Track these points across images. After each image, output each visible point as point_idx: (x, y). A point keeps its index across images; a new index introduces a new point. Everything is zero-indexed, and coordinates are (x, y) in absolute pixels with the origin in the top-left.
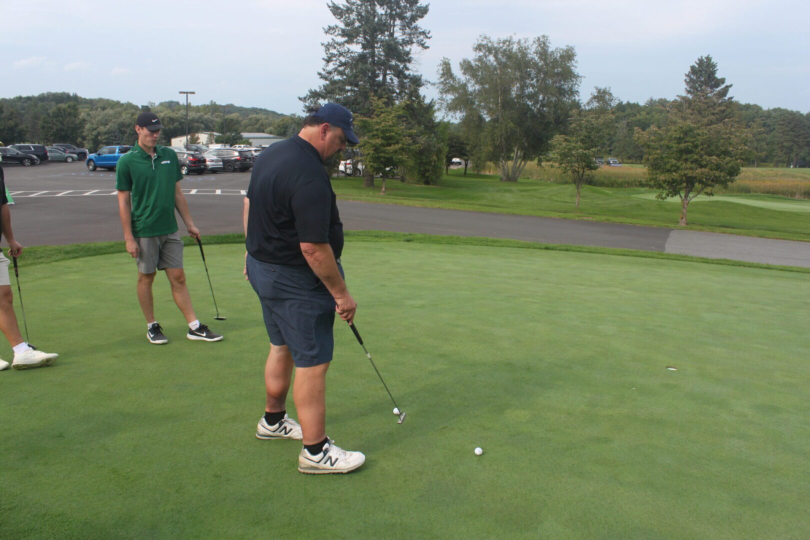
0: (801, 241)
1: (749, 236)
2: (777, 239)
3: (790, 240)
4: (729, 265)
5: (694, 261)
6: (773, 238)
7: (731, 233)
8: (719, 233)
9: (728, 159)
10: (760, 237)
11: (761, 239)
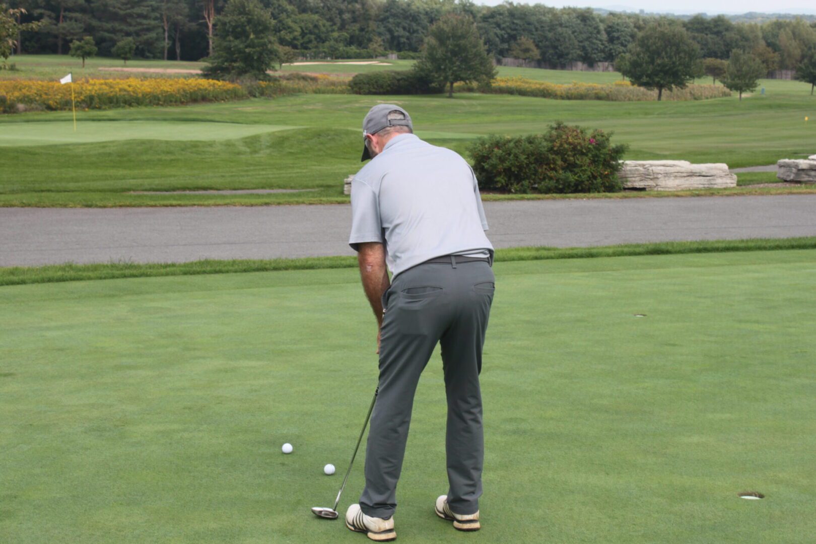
0: (166, 206)
1: (65, 206)
2: (121, 206)
3: (148, 206)
4: (236, 272)
5: (167, 274)
7: (24, 205)
10: (89, 206)
11: (91, 210)
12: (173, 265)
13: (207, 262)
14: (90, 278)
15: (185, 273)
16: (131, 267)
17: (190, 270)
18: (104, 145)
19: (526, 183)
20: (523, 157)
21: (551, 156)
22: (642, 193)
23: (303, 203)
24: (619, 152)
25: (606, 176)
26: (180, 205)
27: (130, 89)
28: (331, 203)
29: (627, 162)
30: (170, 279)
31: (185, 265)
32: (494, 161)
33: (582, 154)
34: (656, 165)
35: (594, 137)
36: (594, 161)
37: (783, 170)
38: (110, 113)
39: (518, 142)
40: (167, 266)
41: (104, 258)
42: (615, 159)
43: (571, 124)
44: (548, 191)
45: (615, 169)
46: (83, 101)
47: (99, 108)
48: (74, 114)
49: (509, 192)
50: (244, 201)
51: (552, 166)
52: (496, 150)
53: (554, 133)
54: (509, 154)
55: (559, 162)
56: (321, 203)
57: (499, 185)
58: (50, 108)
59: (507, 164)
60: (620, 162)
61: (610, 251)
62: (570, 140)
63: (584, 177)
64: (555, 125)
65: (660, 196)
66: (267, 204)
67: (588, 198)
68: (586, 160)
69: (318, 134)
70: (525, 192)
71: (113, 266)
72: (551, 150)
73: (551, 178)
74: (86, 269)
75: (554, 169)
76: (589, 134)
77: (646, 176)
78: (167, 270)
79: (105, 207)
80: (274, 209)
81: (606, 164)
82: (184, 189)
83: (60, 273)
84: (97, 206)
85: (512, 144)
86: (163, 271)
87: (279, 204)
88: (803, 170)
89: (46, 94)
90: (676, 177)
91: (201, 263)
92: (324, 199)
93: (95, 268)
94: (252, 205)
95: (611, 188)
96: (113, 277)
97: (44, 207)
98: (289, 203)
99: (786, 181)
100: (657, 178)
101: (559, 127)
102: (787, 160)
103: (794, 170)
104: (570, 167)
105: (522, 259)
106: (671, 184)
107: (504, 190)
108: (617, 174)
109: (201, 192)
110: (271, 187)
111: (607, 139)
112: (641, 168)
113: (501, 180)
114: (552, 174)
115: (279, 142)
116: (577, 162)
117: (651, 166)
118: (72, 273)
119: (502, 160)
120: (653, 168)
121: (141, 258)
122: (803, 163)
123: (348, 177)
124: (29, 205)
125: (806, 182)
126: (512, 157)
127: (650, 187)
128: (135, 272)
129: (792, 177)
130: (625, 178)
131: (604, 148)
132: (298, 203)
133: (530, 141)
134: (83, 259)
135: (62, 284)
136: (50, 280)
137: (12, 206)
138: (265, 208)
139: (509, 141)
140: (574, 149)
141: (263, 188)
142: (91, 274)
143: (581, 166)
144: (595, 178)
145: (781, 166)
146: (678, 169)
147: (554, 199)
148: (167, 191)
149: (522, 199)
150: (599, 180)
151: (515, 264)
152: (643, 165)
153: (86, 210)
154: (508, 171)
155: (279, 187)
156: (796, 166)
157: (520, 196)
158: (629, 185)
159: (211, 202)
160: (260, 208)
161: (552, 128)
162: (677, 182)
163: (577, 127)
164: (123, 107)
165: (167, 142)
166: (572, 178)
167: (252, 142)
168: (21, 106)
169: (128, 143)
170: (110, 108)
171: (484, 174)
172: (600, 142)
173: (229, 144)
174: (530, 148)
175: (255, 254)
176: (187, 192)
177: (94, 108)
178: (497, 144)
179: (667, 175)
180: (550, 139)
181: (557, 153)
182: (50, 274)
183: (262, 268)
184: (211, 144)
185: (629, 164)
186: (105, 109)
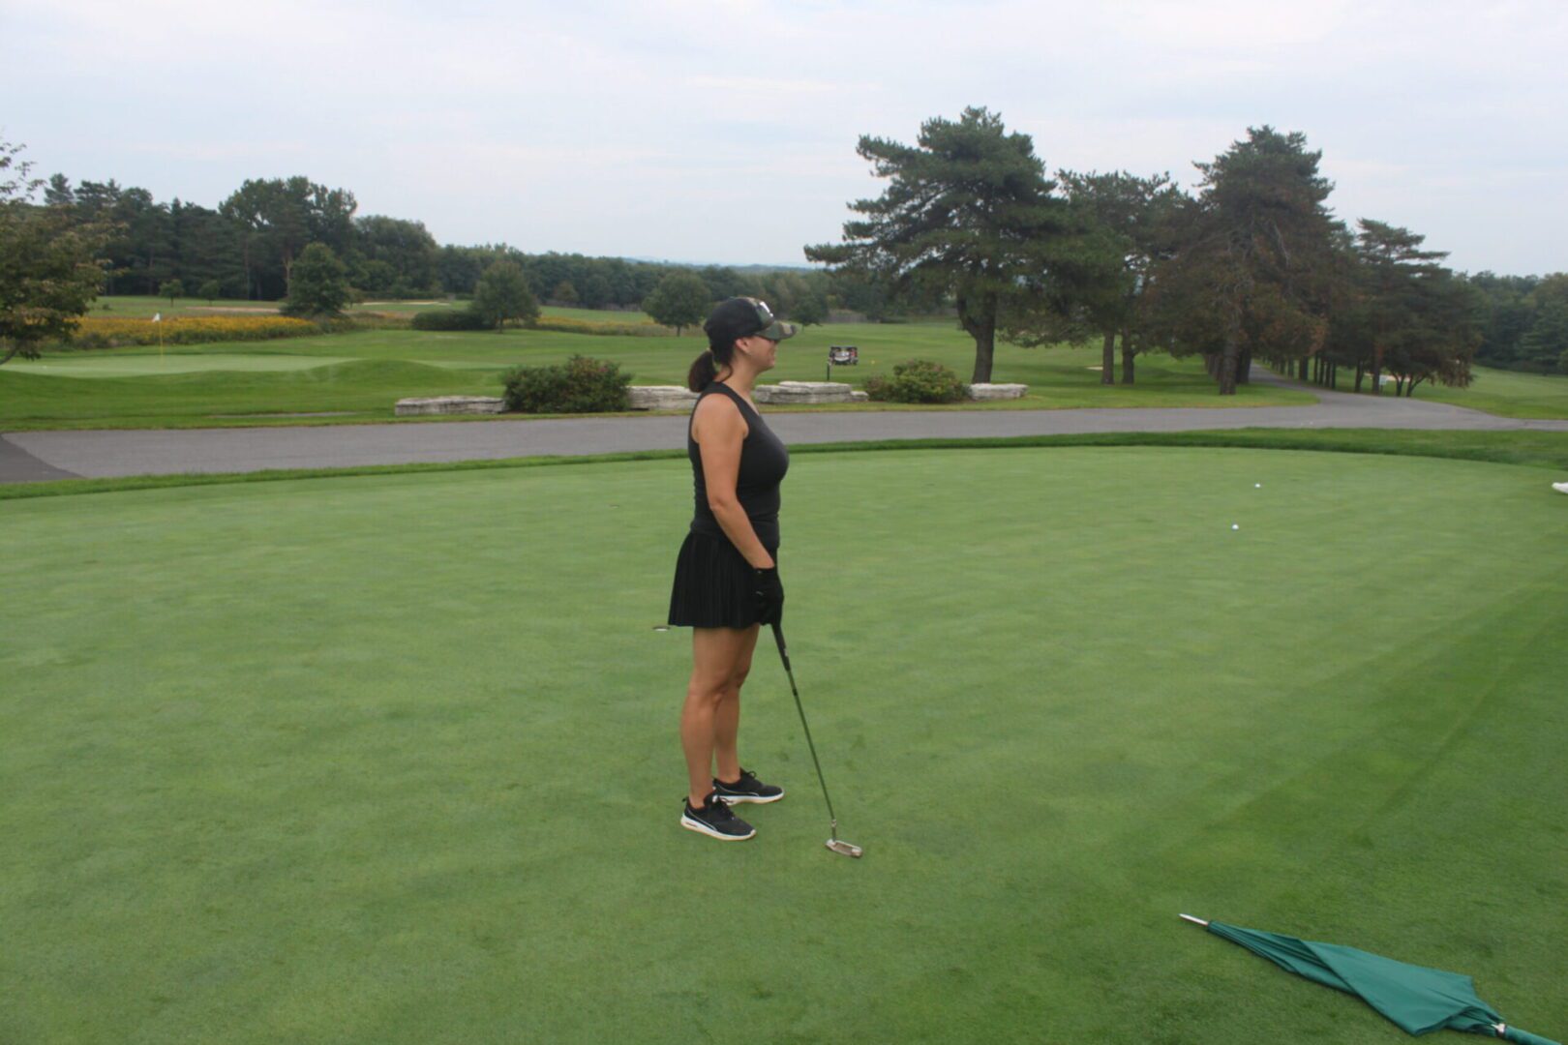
1: (149, 428)
2: (199, 428)
6: (193, 428)
7: (112, 428)
8: (90, 429)
9: (71, 285)
10: (171, 428)
11: (171, 431)
12: (238, 475)
13: (267, 472)
14: (165, 486)
15: (248, 481)
16: (202, 476)
17: (252, 478)
18: (187, 375)
19: (549, 405)
20: (546, 384)
21: (571, 382)
22: (645, 413)
23: (358, 423)
24: (627, 379)
25: (616, 399)
26: (250, 427)
27: (215, 326)
28: (383, 423)
29: (634, 387)
30: (235, 485)
31: (248, 475)
32: (522, 387)
33: (596, 381)
34: (657, 389)
35: (606, 367)
36: (606, 386)
37: (759, 394)
38: (196, 348)
39: (541, 371)
40: (233, 475)
41: (178, 469)
42: (623, 385)
43: (586, 356)
44: (568, 411)
45: (624, 393)
46: (171, 337)
47: (187, 343)
48: (161, 349)
49: (535, 412)
50: (307, 422)
51: (571, 391)
52: (524, 379)
53: (573, 363)
54: (535, 381)
55: (577, 388)
56: (374, 423)
57: (527, 407)
58: (141, 343)
59: (532, 390)
60: (628, 387)
61: (604, 458)
62: (586, 369)
63: (598, 400)
64: (573, 357)
65: (660, 415)
66: (327, 425)
67: (600, 417)
68: (599, 386)
69: (379, 365)
70: (548, 412)
71: (186, 476)
72: (570, 377)
73: (569, 401)
74: (164, 478)
75: (572, 393)
76: (602, 364)
77: (649, 398)
78: (233, 478)
79: (184, 428)
80: (331, 429)
81: (616, 389)
82: (258, 413)
83: (140, 483)
84: (178, 428)
85: (536, 373)
86: (228, 479)
87: (338, 424)
88: (774, 394)
89: (138, 331)
90: (673, 399)
91: (262, 473)
92: (377, 419)
93: (171, 477)
94: (313, 426)
95: (620, 409)
96: (186, 485)
97: (129, 429)
98: (347, 424)
99: (762, 403)
100: (658, 401)
101: (577, 358)
102: (763, 386)
103: (768, 394)
104: (586, 391)
105: (531, 465)
106: (670, 404)
107: (532, 410)
108: (625, 398)
109: (272, 416)
110: (334, 410)
111: (617, 369)
112: (644, 392)
113: (528, 402)
114: (571, 397)
115: (344, 373)
116: (593, 387)
117: (653, 390)
118: (150, 482)
119: (529, 386)
120: (654, 392)
121: (210, 469)
122: (775, 388)
123: (397, 400)
124: (117, 428)
125: (777, 404)
126: (537, 383)
127: (653, 408)
128: (205, 480)
129: (767, 399)
130: (630, 400)
131: (614, 375)
132: (354, 423)
133: (553, 370)
134: (160, 470)
135: (142, 492)
136: (132, 488)
137: (102, 429)
138: (325, 428)
139: (535, 370)
140: (589, 375)
141: (327, 411)
142: (168, 483)
143: (594, 391)
144: (607, 400)
145: (760, 390)
146: (675, 393)
147: (572, 418)
148: (242, 414)
149: (545, 418)
150: (610, 403)
151: (526, 469)
152: (646, 390)
153: (168, 431)
154: (533, 395)
155: (341, 410)
156: (769, 390)
157: (543, 415)
158: (635, 406)
159: (278, 423)
160: (320, 428)
161: (572, 359)
162: (674, 404)
163: (592, 359)
164: (208, 342)
165: (244, 373)
166: (587, 400)
167: (320, 373)
168: (114, 341)
169: (211, 374)
170: (197, 343)
171: (514, 398)
172: (611, 371)
173: (300, 374)
174: (552, 375)
175: (311, 465)
176: (261, 416)
177: (182, 343)
178: (525, 373)
179: (666, 398)
180: (569, 368)
181: (574, 379)
182: (131, 483)
183: (314, 475)
184: (283, 374)
185: (635, 388)
186: (192, 344)
